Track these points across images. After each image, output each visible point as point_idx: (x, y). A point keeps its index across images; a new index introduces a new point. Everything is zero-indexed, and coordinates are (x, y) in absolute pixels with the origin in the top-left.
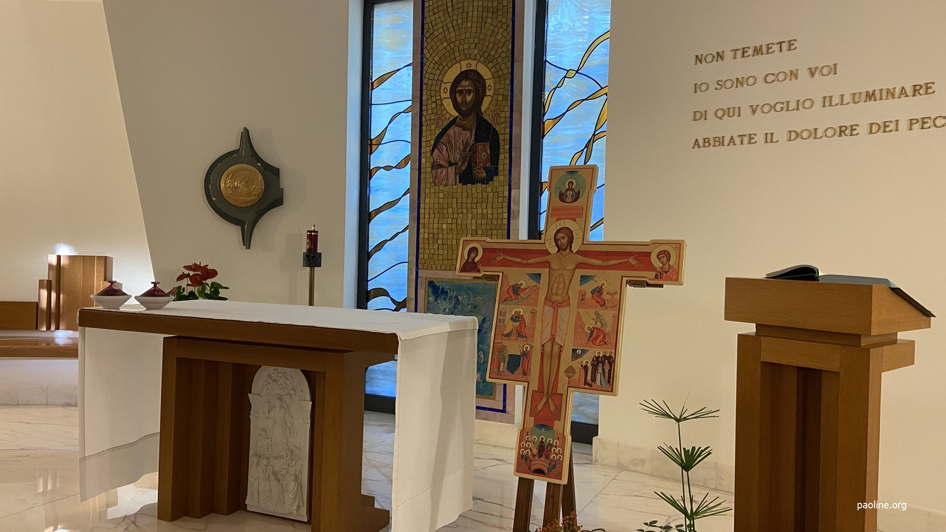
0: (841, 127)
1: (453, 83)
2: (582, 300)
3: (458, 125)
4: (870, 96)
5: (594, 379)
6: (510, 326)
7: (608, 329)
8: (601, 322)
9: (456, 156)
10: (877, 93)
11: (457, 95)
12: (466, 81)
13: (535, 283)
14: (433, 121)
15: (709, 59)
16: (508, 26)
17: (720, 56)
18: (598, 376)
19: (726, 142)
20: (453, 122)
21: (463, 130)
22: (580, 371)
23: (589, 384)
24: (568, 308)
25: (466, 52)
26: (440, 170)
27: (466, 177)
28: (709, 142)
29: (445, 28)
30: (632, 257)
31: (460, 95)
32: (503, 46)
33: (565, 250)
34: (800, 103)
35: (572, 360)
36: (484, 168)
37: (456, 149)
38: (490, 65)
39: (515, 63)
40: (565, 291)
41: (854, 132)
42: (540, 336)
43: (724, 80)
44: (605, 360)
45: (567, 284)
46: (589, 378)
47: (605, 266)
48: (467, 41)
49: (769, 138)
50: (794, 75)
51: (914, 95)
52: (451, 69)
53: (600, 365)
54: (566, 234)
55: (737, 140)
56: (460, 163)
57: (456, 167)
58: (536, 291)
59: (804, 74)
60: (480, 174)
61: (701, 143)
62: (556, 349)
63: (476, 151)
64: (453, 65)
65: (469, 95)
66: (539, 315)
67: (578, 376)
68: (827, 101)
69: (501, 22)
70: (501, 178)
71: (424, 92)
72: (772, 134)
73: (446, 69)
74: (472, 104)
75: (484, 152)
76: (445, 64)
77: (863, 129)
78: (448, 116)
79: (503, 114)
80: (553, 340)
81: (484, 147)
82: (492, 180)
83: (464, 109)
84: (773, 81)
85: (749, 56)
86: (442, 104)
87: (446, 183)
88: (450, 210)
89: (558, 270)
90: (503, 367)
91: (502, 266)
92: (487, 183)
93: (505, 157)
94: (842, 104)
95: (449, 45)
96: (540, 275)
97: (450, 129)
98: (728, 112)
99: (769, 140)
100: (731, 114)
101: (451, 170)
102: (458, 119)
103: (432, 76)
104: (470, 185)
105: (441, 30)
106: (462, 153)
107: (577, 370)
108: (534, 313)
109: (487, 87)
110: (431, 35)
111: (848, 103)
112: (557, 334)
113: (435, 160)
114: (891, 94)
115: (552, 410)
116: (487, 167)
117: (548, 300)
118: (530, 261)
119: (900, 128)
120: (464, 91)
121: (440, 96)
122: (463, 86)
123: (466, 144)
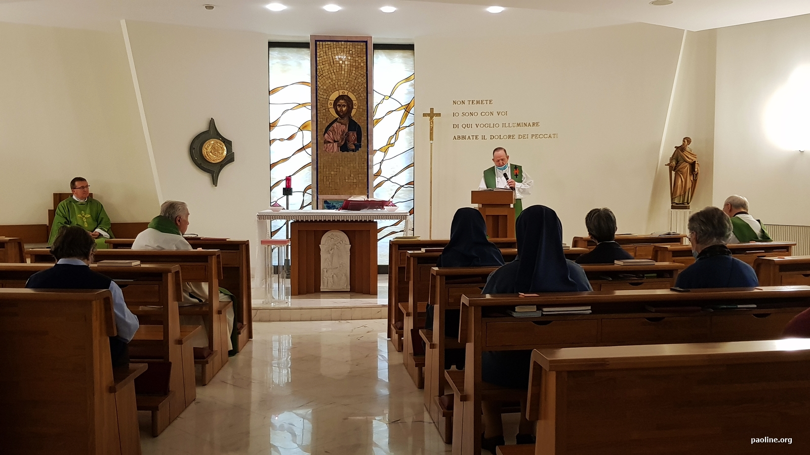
0: (509, 135)
1: (335, 100)
3: (338, 122)
4: (518, 125)
9: (338, 138)
10: (521, 124)
12: (342, 100)
14: (324, 119)
15: (459, 103)
16: (364, 76)
17: (463, 102)
19: (467, 138)
20: (336, 120)
21: (342, 124)
25: (342, 86)
26: (329, 144)
27: (344, 148)
28: (460, 137)
29: (329, 72)
32: (362, 85)
34: (494, 125)
37: (338, 134)
38: (355, 94)
39: (368, 94)
43: (465, 112)
48: (342, 80)
49: (484, 138)
50: (492, 113)
51: (533, 126)
55: (471, 137)
56: (340, 141)
59: (495, 114)
60: (352, 147)
61: (457, 138)
63: (349, 136)
64: (334, 92)
65: (344, 107)
68: (504, 125)
69: (360, 73)
71: (318, 104)
72: (484, 136)
73: (331, 93)
74: (346, 112)
75: (353, 136)
77: (516, 137)
79: (363, 118)
81: (353, 134)
82: (358, 150)
83: (341, 114)
84: (484, 115)
85: (475, 104)
86: (329, 111)
87: (333, 151)
88: (335, 165)
92: (356, 152)
94: (509, 127)
95: (332, 81)
97: (334, 124)
100: (468, 127)
101: (335, 145)
102: (338, 119)
103: (322, 96)
104: (346, 152)
105: (327, 73)
106: (341, 136)
109: (354, 104)
110: (321, 75)
111: (511, 127)
113: (326, 139)
114: (525, 125)
116: (355, 144)
119: (528, 138)
120: (341, 105)
122: (341, 103)
123: (343, 132)
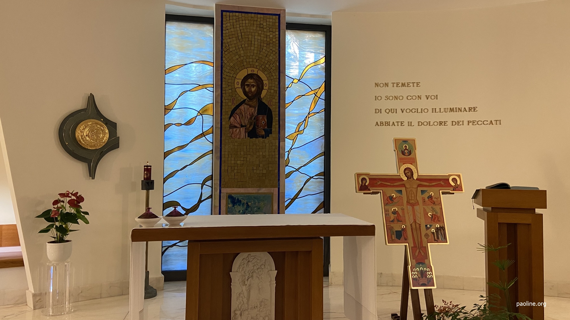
0: (440, 122)
1: (243, 80)
2: (424, 202)
3: (246, 104)
4: (452, 110)
5: (438, 238)
6: (392, 217)
7: (439, 215)
8: (435, 211)
9: (246, 122)
10: (455, 109)
11: (246, 87)
12: (251, 79)
13: (400, 195)
14: (230, 100)
15: (382, 85)
16: (276, 53)
17: (387, 85)
18: (440, 236)
19: (391, 124)
20: (243, 102)
21: (250, 107)
22: (431, 235)
23: (436, 241)
24: (418, 206)
25: (251, 63)
26: (235, 129)
27: (253, 134)
28: (383, 124)
29: (237, 48)
30: (441, 181)
31: (248, 87)
32: (274, 63)
33: (410, 178)
34: (423, 110)
35: (426, 230)
36: (263, 129)
37: (245, 117)
39: (281, 74)
40: (415, 197)
41: (446, 124)
42: (409, 220)
43: (389, 96)
44: (441, 229)
45: (415, 195)
46: (436, 238)
47: (430, 186)
48: (251, 57)
49: (410, 124)
50: (420, 97)
51: (469, 111)
52: (241, 72)
53: (439, 231)
54: (409, 171)
55: (396, 124)
56: (248, 126)
57: (245, 128)
58: (401, 199)
59: (424, 98)
60: (261, 133)
61: (379, 124)
62: (418, 226)
63: (258, 120)
64: (242, 69)
65: (253, 87)
66: (405, 211)
67: (431, 237)
68: (434, 110)
69: (272, 50)
70: (274, 135)
71: (223, 83)
72: (411, 122)
73: (238, 71)
74: (255, 92)
75: (263, 120)
76: (237, 68)
77: (449, 123)
78: (239, 98)
79: (274, 100)
80: (415, 221)
81: (263, 117)
82: (268, 136)
83: (250, 95)
84: (411, 99)
85: (399, 86)
86: (236, 91)
87: (239, 137)
89: (409, 188)
90: (394, 237)
91: (381, 187)
92: (266, 138)
93: (276, 124)
94: (440, 112)
95: (240, 57)
96: (401, 191)
97: (242, 106)
98: (391, 111)
99: (410, 125)
100: (393, 112)
101: (243, 130)
102: (246, 101)
103: (228, 74)
104: (255, 138)
105: (234, 49)
106: (250, 120)
107: (430, 235)
108: (403, 209)
109: (264, 84)
110: (227, 50)
111: (443, 112)
112: (416, 219)
113: (232, 123)
114: (460, 110)
115: (423, 255)
116: (265, 129)
117: (408, 202)
118: (395, 184)
119: (464, 124)
120: (250, 85)
121: (234, 86)
122: (249, 82)
123: (252, 115)
